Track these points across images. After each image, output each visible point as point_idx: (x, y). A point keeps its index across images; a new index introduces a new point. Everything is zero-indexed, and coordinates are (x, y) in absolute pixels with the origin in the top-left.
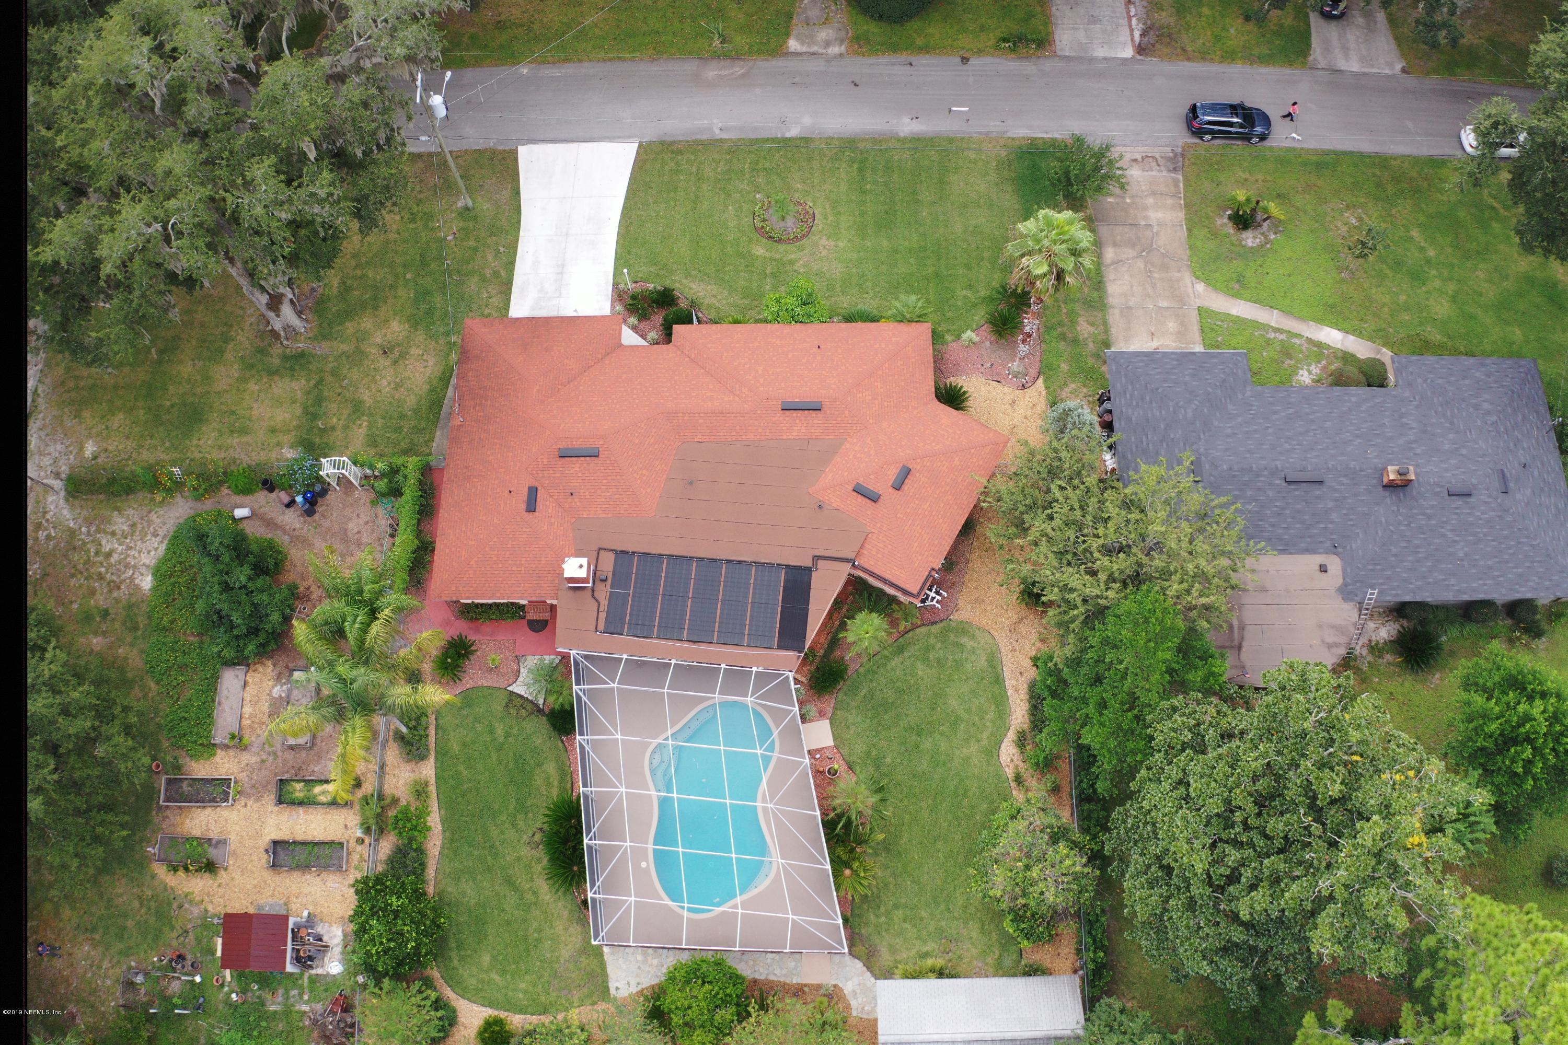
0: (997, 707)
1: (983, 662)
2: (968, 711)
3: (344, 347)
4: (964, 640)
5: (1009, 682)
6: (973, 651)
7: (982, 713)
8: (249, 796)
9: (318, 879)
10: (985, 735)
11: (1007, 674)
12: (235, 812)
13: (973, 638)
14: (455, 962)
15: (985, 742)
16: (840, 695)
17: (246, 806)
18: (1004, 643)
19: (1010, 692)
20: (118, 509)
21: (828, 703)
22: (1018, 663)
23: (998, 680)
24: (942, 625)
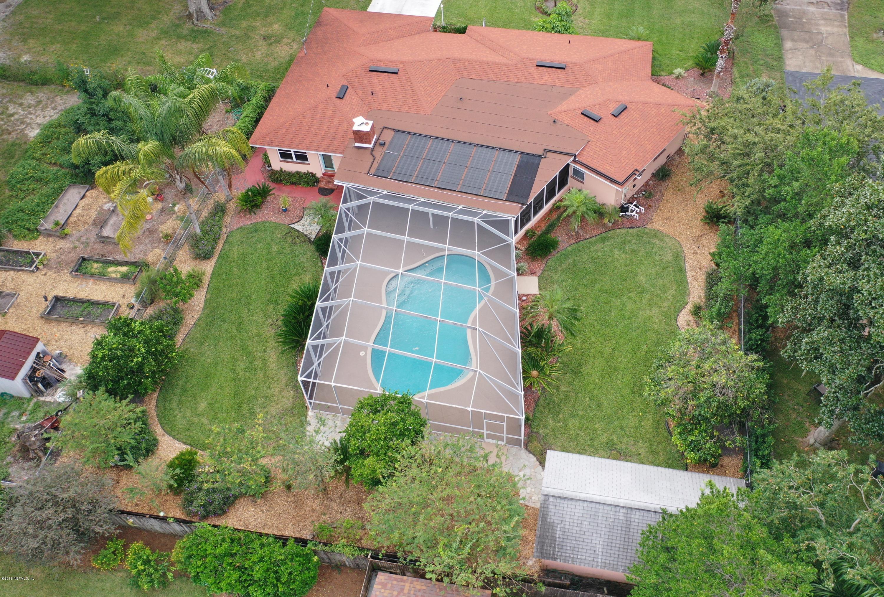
0: (678, 286)
1: (669, 257)
2: (655, 287)
3: (238, 32)
4: (655, 241)
5: (689, 273)
6: (662, 248)
7: (664, 289)
8: (51, 268)
9: (82, 330)
10: (666, 304)
11: (688, 268)
12: (34, 278)
13: (663, 240)
14: (174, 405)
15: (665, 309)
16: (550, 263)
17: (45, 274)
18: (687, 248)
19: (690, 280)
20: (32, 93)
21: (540, 266)
22: (698, 261)
23: (681, 270)
24: (638, 230)
